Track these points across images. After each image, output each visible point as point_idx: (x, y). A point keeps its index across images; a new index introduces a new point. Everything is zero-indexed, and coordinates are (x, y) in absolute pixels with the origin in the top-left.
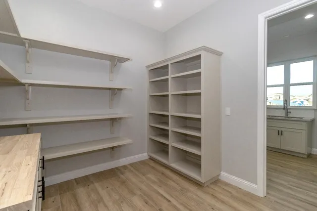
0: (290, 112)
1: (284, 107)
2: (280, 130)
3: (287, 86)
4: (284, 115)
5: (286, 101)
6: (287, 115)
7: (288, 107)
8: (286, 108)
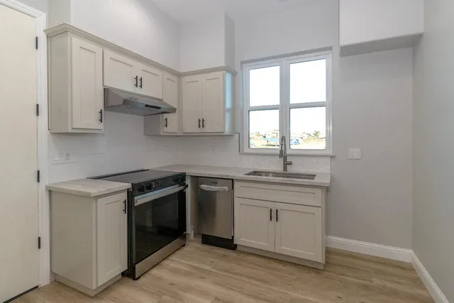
0: (290, 164)
1: (281, 151)
2: (274, 207)
3: (285, 108)
4: (280, 169)
5: (284, 140)
6: (285, 169)
7: (288, 152)
8: (284, 155)
